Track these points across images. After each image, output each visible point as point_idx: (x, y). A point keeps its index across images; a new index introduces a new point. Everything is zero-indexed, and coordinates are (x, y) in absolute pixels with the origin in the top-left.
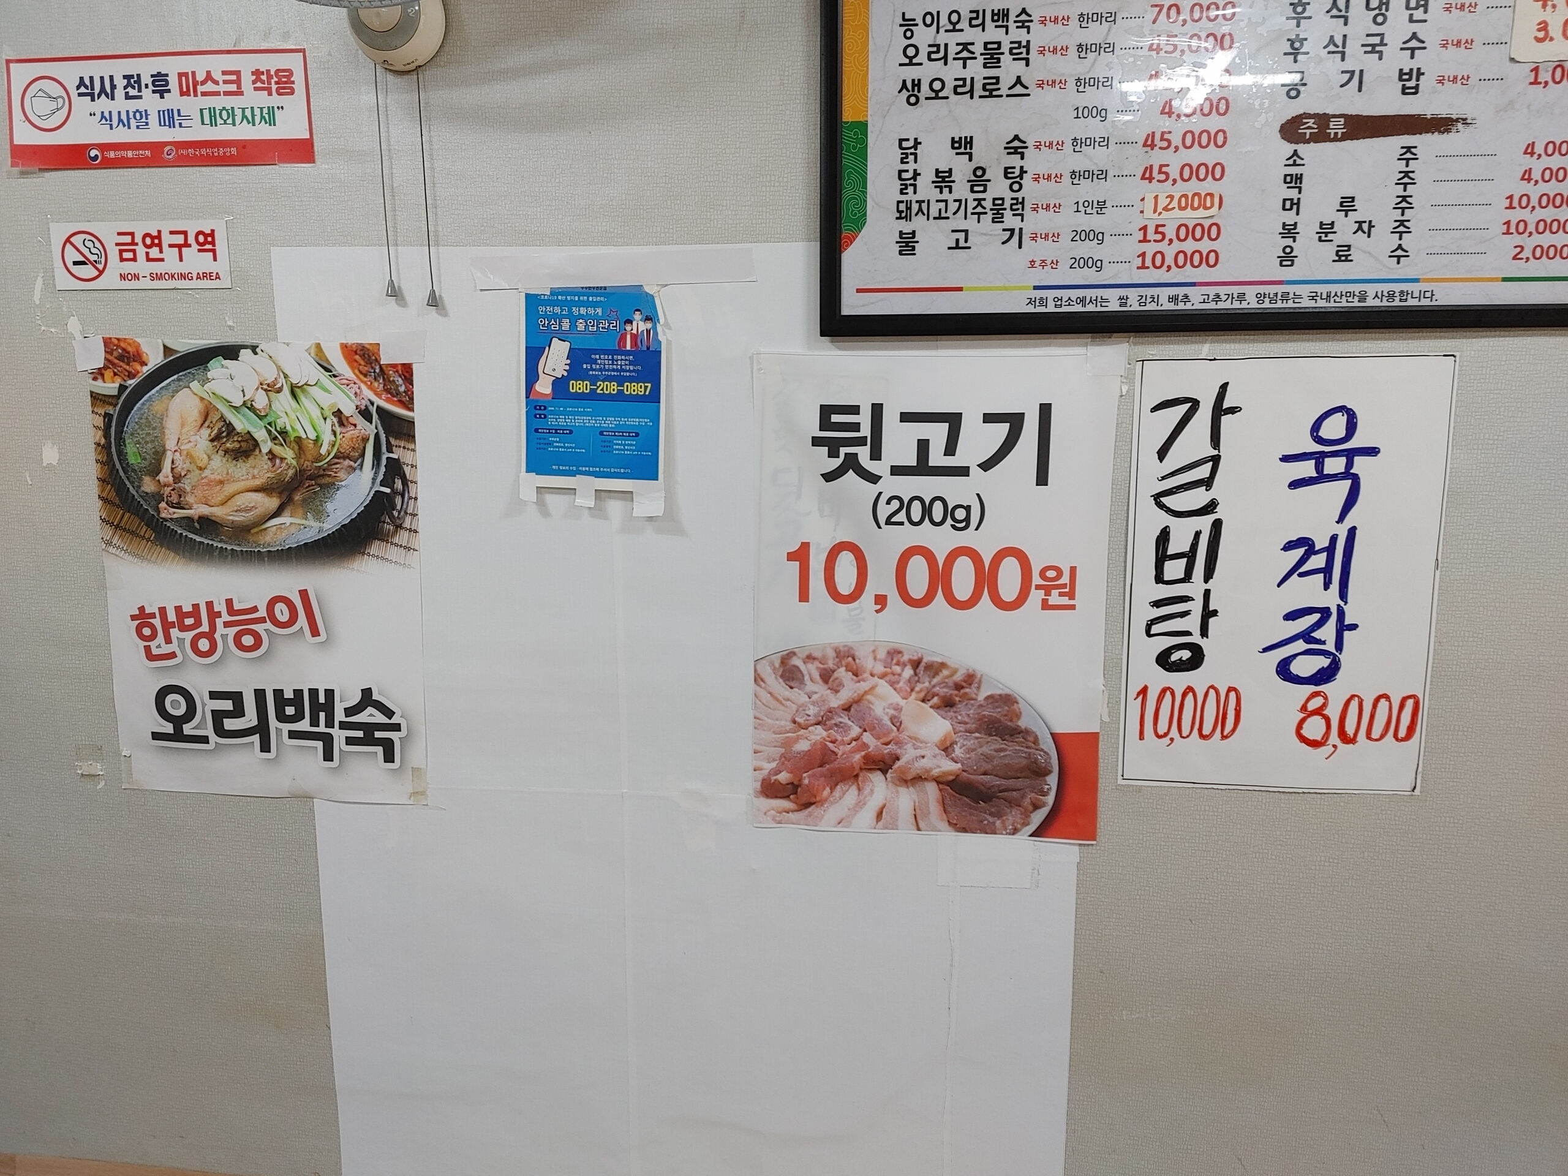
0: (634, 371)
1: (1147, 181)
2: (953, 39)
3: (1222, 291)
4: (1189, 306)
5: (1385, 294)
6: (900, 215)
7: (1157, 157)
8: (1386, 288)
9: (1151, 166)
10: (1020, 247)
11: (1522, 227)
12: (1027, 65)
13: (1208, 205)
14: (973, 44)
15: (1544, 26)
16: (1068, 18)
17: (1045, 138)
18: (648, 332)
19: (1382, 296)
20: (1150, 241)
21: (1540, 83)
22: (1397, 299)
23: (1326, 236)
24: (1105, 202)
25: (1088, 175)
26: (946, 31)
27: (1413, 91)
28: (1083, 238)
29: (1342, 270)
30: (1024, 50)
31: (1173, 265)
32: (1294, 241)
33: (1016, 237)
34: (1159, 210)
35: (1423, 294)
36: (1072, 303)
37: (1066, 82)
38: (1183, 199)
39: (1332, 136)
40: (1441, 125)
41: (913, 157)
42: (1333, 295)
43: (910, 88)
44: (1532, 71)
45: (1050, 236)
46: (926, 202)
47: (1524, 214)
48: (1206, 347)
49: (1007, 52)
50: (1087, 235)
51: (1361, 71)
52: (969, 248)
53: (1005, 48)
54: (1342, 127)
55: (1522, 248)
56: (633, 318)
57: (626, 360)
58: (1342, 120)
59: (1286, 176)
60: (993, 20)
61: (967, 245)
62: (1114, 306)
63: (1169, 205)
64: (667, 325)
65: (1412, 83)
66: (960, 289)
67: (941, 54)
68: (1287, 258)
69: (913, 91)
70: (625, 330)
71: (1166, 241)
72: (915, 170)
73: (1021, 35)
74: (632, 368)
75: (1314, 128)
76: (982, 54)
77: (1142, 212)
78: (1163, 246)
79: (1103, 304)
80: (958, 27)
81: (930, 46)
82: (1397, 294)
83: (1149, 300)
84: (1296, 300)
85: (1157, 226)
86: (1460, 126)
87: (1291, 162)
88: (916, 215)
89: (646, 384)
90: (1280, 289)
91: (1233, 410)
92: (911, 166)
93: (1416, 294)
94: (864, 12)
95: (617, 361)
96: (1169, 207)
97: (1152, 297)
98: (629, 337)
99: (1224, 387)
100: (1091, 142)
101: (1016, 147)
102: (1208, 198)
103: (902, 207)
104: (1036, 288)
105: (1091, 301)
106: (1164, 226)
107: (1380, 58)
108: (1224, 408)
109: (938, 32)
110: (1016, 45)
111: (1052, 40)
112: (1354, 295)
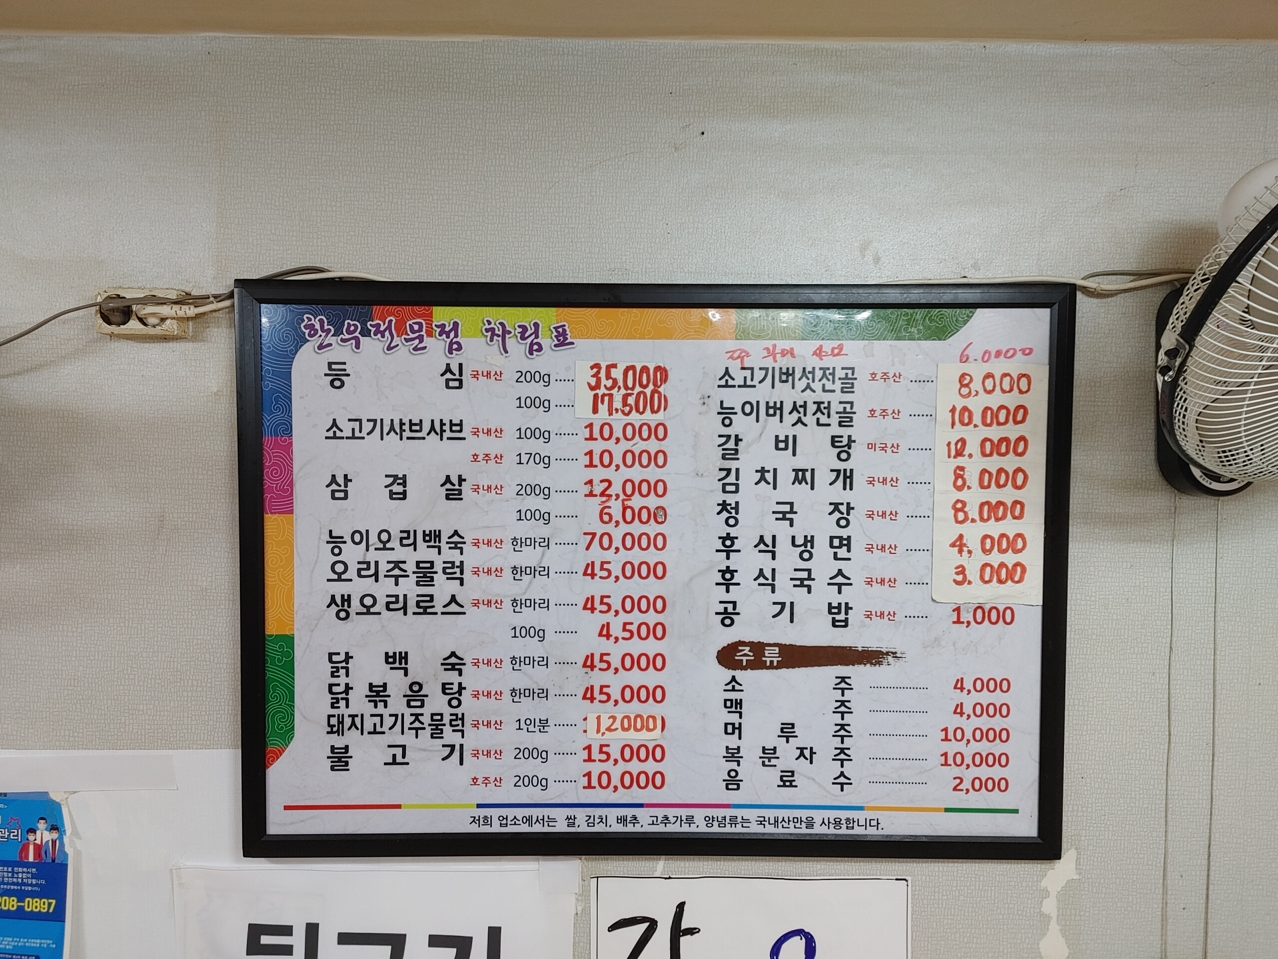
0: (36, 885)
1: (589, 701)
2: (383, 558)
3: (671, 812)
4: (637, 829)
5: (832, 821)
6: (332, 729)
7: (597, 678)
8: (833, 815)
9: (592, 687)
10: (461, 763)
11: (959, 760)
12: (462, 584)
13: (651, 726)
14: (405, 562)
15: (961, 570)
16: (501, 541)
17: (483, 656)
18: (54, 842)
19: (829, 823)
20: (595, 761)
21: (963, 623)
22: (844, 826)
23: (769, 761)
24: (547, 720)
25: (529, 693)
26: (376, 549)
27: (843, 624)
28: (526, 756)
29: (787, 796)
30: (458, 570)
31: (619, 785)
32: (739, 765)
33: (457, 754)
34: (603, 730)
35: (868, 823)
36: (517, 822)
37: (501, 602)
38: (626, 721)
39: (768, 664)
40: (872, 657)
41: (344, 671)
42: (780, 820)
43: (340, 603)
44: (954, 611)
45: (492, 753)
46: (360, 716)
47: (960, 747)
48: (660, 865)
49: (440, 571)
50: (531, 753)
51: (792, 603)
52: (408, 764)
53: (438, 567)
54: (777, 655)
55: (962, 780)
56: (37, 827)
57: (28, 873)
58: (777, 649)
59: (726, 701)
60: (425, 541)
61: (405, 760)
62: (561, 827)
63: (612, 725)
64: (76, 833)
65: (842, 617)
66: (398, 807)
67: (372, 571)
68: (733, 782)
69: (343, 605)
70: (28, 839)
71: (611, 761)
72: (347, 685)
73: (455, 556)
74: (34, 882)
75: (750, 656)
76: (414, 573)
77: (585, 731)
78: (608, 766)
79: (551, 824)
80: (388, 546)
81: (359, 563)
82: (843, 822)
83: (597, 820)
84: (745, 825)
85: (602, 746)
86: (890, 658)
87: (730, 687)
88: (349, 729)
89: (50, 901)
90: (729, 813)
91: (691, 931)
92: (342, 680)
93: (862, 822)
94: (288, 528)
95: (17, 873)
96: (613, 727)
97: (601, 817)
98: (31, 848)
99: (681, 907)
100: (530, 661)
101: (453, 662)
102: (651, 720)
103: (334, 721)
104: (479, 806)
105: (537, 820)
106: (608, 746)
107: (809, 592)
108: (682, 928)
109: (367, 550)
110: (450, 565)
111: (485, 562)
112: (801, 821)
